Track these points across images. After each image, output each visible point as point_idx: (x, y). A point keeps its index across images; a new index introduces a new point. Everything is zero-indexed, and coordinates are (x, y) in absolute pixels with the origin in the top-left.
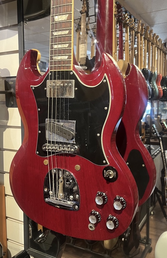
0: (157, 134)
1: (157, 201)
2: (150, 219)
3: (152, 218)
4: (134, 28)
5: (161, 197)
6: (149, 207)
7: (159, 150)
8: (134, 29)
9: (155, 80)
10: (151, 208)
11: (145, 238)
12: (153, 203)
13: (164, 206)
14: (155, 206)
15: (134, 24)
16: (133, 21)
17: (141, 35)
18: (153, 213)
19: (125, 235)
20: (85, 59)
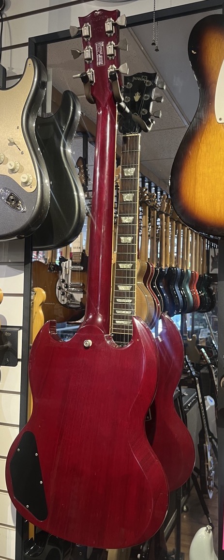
0: (191, 372)
1: (193, 486)
2: (182, 519)
3: (185, 517)
4: (155, 206)
5: (199, 480)
6: (180, 498)
7: (195, 397)
8: (156, 208)
9: (187, 282)
10: (183, 500)
11: (173, 553)
12: (187, 491)
13: (204, 495)
14: (189, 496)
15: (156, 202)
16: (155, 197)
17: (166, 215)
18: (187, 507)
19: (142, 548)
20: (81, 255)
